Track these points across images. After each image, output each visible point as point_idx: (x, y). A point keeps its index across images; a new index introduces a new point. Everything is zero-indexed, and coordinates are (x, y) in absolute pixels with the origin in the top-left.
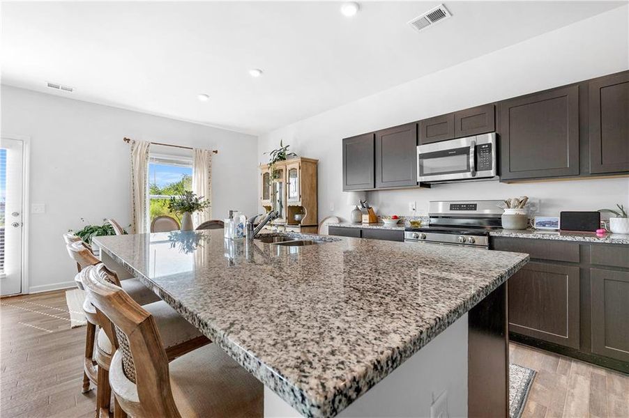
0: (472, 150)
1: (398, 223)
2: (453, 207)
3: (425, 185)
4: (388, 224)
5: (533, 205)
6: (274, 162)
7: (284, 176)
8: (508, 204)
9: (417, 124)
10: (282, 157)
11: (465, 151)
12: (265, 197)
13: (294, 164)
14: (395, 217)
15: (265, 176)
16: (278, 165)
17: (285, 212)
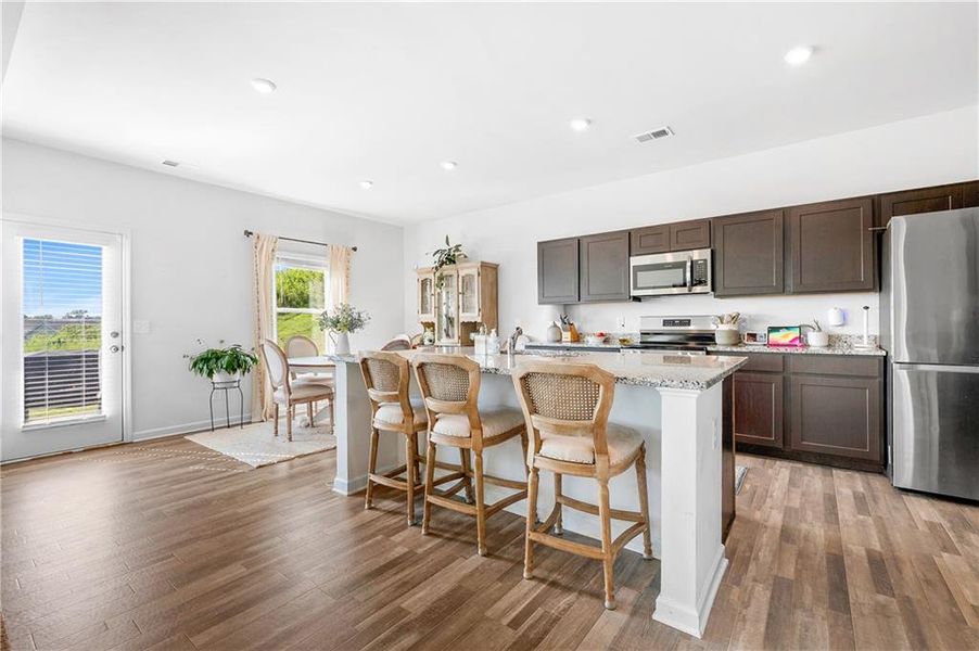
0: (689, 264)
1: (605, 341)
2: (666, 323)
3: (637, 299)
4: (592, 341)
5: (744, 321)
6: (441, 266)
7: (455, 284)
8: (721, 319)
9: (630, 233)
10: (451, 260)
11: (682, 265)
12: (424, 310)
13: (470, 269)
14: (602, 335)
15: (424, 283)
16: (448, 269)
17: (456, 331)
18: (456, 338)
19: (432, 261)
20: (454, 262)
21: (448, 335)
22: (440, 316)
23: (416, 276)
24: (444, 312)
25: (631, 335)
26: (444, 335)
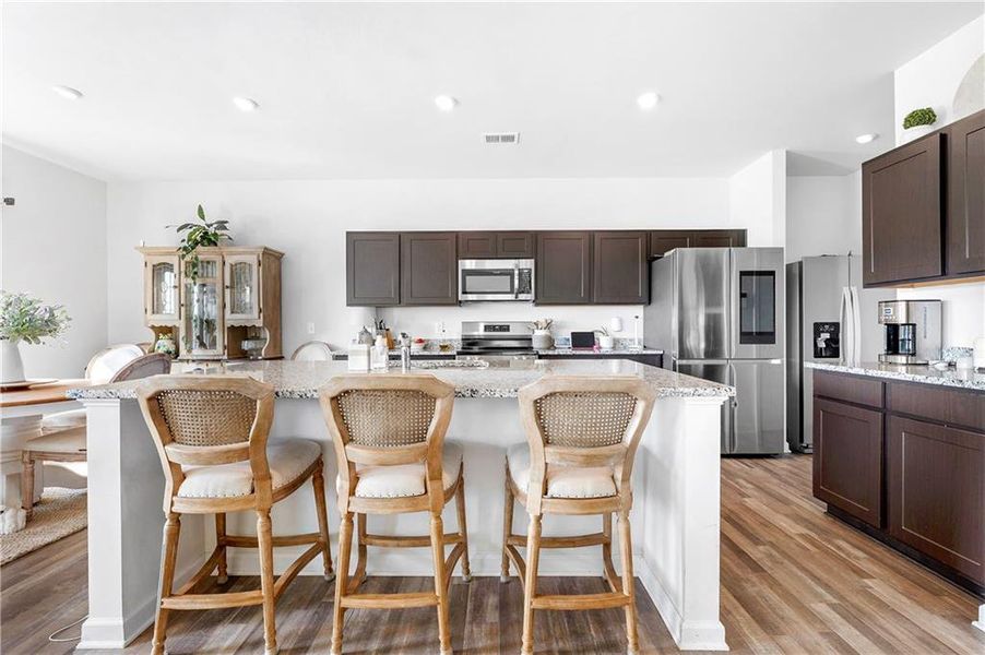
0: (516, 272)
1: (425, 348)
2: (487, 328)
5: (556, 326)
6: (193, 247)
7: (217, 273)
8: (538, 326)
9: (457, 235)
10: (209, 240)
11: (510, 273)
12: (156, 308)
13: (241, 256)
14: (421, 341)
15: (159, 270)
16: (204, 252)
17: (221, 338)
18: (220, 348)
19: (177, 239)
20: (216, 245)
21: (202, 345)
22: (189, 319)
23: (142, 258)
24: (196, 312)
25: (450, 340)
26: (195, 343)
